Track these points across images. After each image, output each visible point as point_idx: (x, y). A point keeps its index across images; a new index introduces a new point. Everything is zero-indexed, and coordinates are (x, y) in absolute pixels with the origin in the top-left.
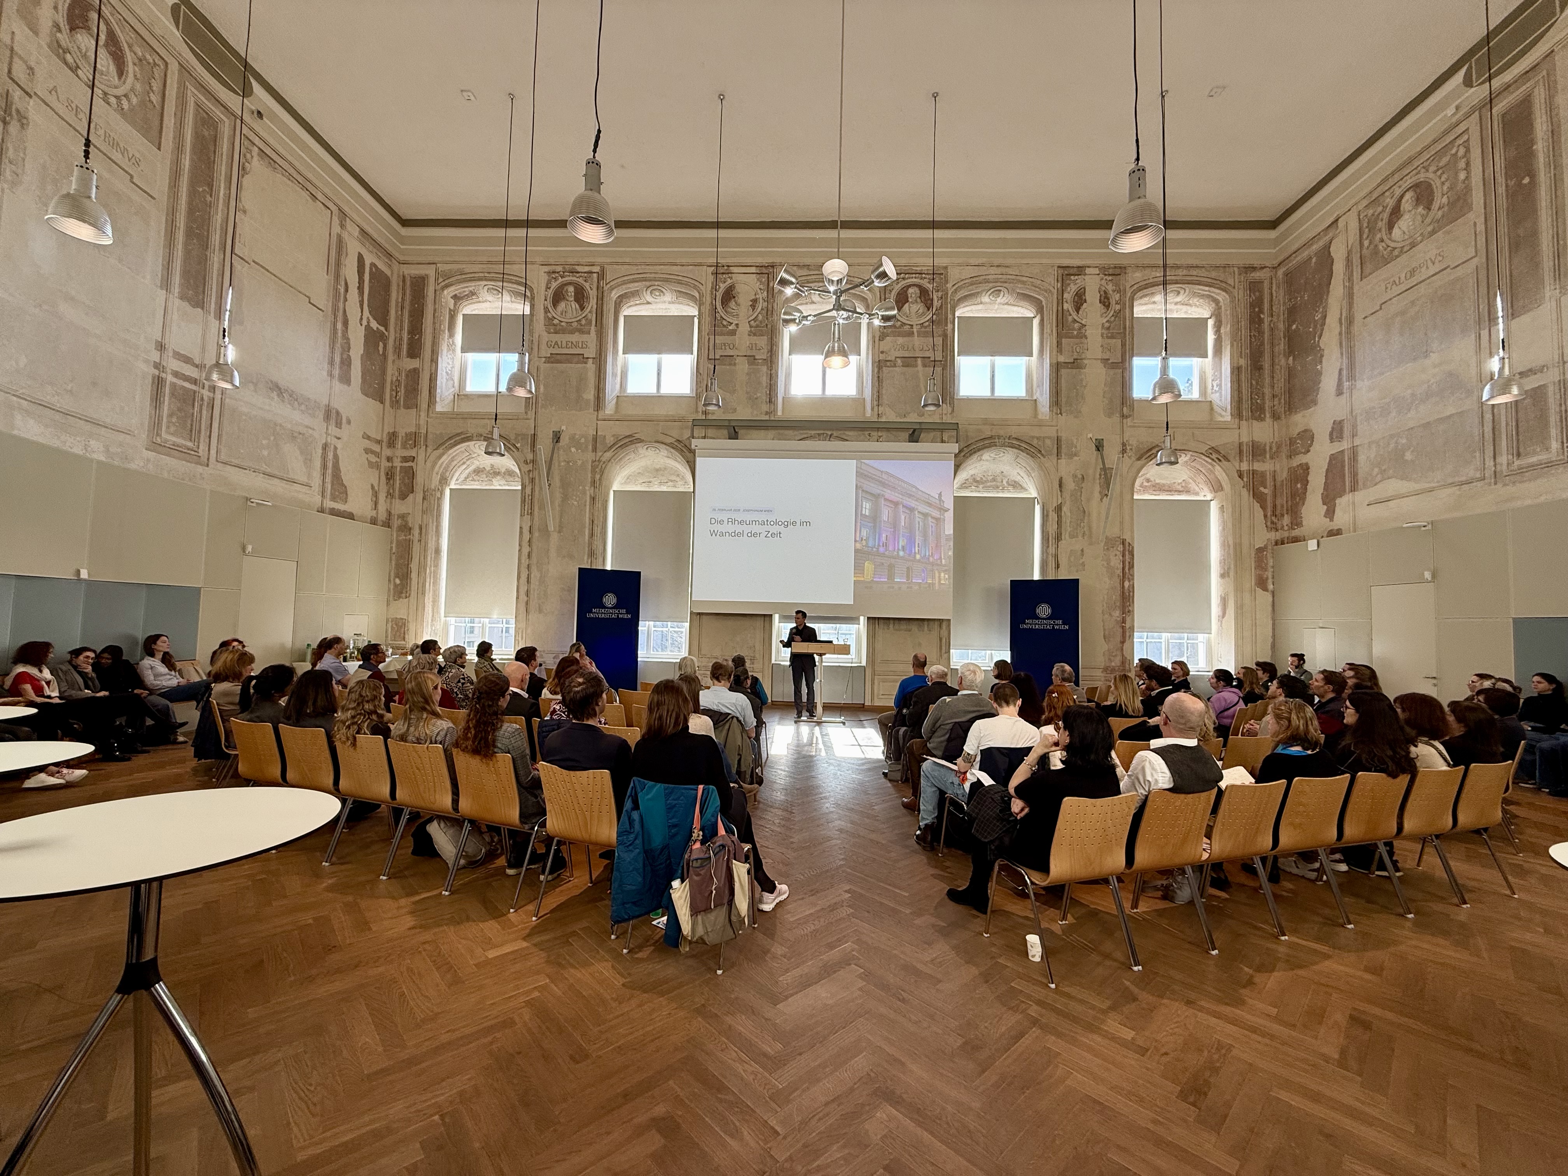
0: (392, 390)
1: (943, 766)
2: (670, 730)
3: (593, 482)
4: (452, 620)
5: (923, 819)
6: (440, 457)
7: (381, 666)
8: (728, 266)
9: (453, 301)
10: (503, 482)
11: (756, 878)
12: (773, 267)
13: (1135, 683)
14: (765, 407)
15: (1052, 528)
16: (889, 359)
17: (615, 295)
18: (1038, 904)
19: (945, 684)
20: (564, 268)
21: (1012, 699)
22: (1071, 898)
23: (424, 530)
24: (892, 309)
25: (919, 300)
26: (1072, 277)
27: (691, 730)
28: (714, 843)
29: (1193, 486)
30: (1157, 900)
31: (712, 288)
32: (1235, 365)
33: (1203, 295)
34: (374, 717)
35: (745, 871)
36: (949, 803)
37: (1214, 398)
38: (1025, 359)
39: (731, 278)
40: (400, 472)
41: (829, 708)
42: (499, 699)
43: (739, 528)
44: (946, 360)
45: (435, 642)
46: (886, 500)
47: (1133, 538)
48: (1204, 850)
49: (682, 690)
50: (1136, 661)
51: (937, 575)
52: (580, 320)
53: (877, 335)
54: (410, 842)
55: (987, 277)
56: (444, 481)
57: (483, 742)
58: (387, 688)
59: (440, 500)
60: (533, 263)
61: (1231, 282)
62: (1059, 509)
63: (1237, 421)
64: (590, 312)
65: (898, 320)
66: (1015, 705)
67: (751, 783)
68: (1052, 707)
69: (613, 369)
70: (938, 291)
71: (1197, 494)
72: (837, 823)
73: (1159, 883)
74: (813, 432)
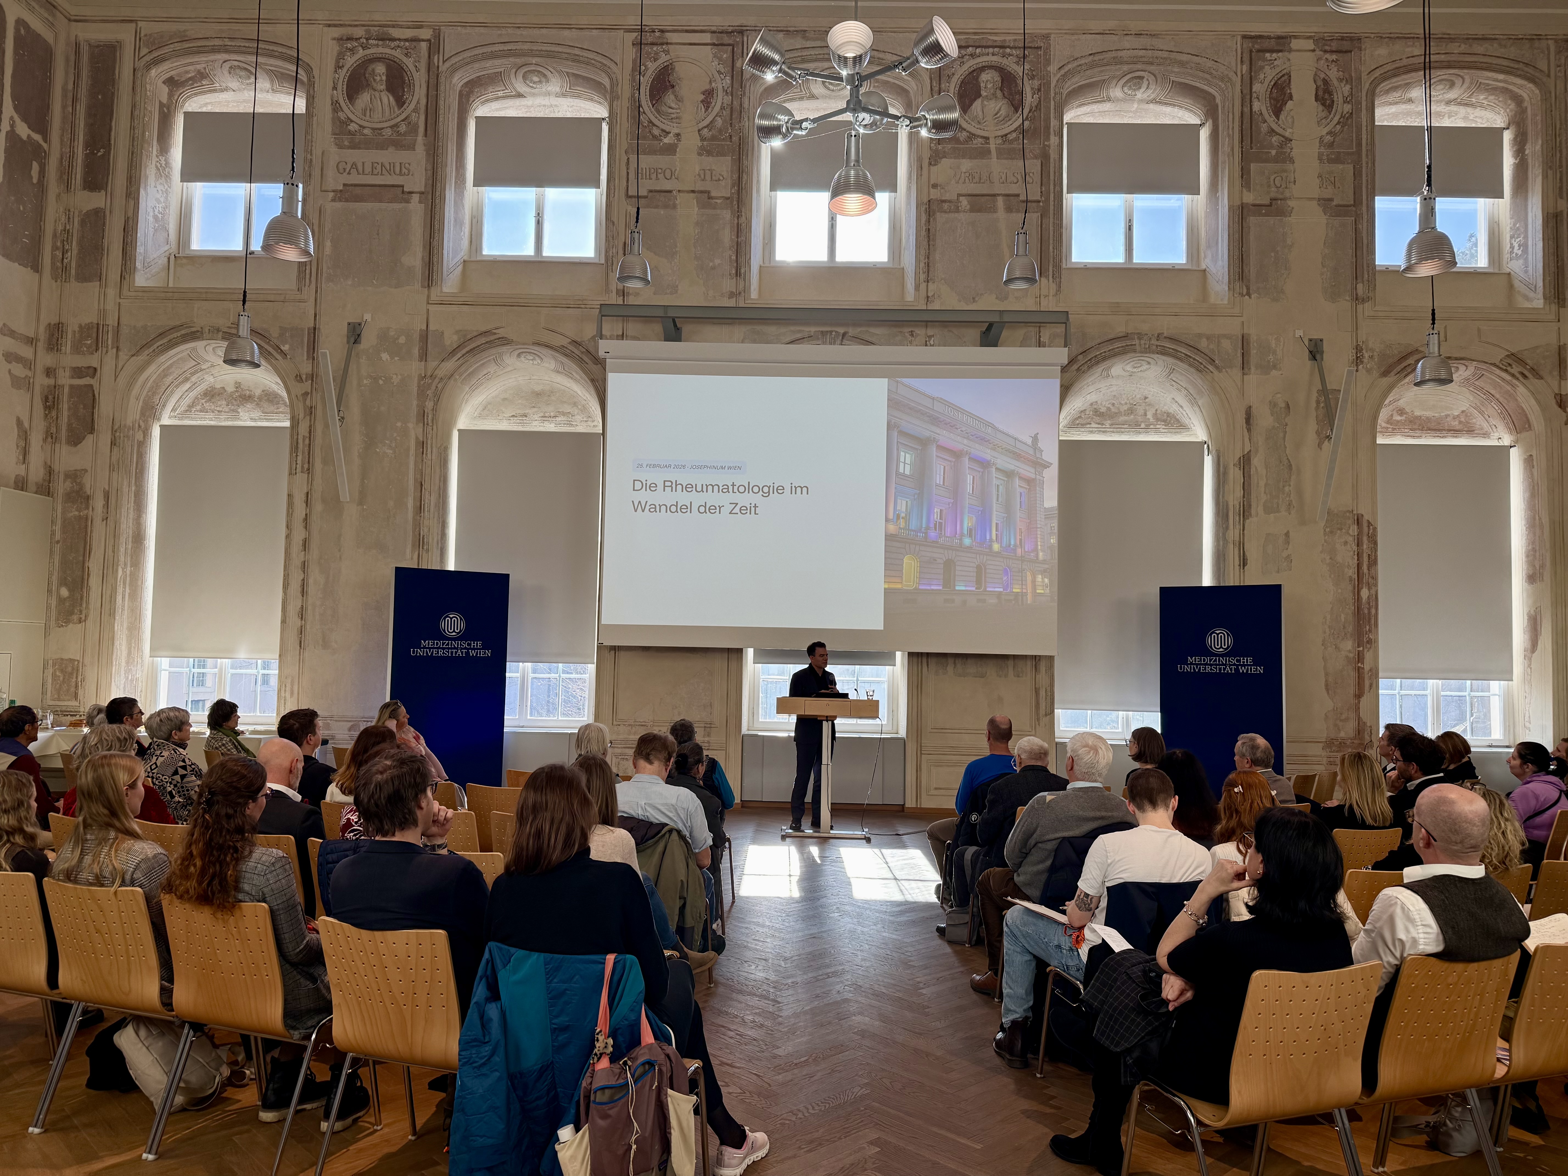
0: (55, 248)
1: (1042, 916)
2: (556, 855)
3: (422, 416)
4: (164, 663)
5: (1008, 1011)
6: (142, 368)
7: (32, 747)
8: (662, 31)
9: (165, 89)
10: (257, 414)
11: (711, 1121)
12: (741, 32)
13: (1378, 769)
14: (728, 285)
15: (1234, 496)
16: (947, 197)
17: (459, 80)
18: (1209, 1160)
19: (1044, 770)
20: (368, 32)
21: (1162, 796)
22: (1269, 1149)
23: (112, 500)
24: (950, 109)
25: (999, 93)
26: (1268, 55)
27: (594, 855)
28: (633, 1060)
29: (1479, 421)
30: (1417, 1151)
31: (633, 70)
32: (1551, 211)
33: (1495, 89)
34: (19, 839)
35: (690, 1107)
36: (1055, 983)
37: (1515, 266)
38: (1186, 198)
39: (667, 52)
40: (71, 396)
41: (840, 811)
42: (247, 804)
43: (683, 498)
44: (1047, 200)
45: (132, 702)
46: (940, 448)
47: (1374, 513)
48: (1499, 1060)
49: (579, 784)
50: (1382, 731)
51: (1029, 578)
52: (396, 125)
53: (926, 155)
54: (84, 1064)
55: (1120, 54)
56: (150, 411)
57: (216, 882)
58: (42, 787)
59: (142, 447)
60: (311, 22)
61: (1543, 65)
62: (1245, 462)
63: (1554, 307)
64: (416, 110)
65: (963, 129)
66: (1167, 806)
67: (704, 950)
68: (1233, 810)
69: (456, 212)
70: (1032, 78)
71: (1486, 435)
72: (858, 1018)
73: (1422, 1120)
74: (813, 329)
